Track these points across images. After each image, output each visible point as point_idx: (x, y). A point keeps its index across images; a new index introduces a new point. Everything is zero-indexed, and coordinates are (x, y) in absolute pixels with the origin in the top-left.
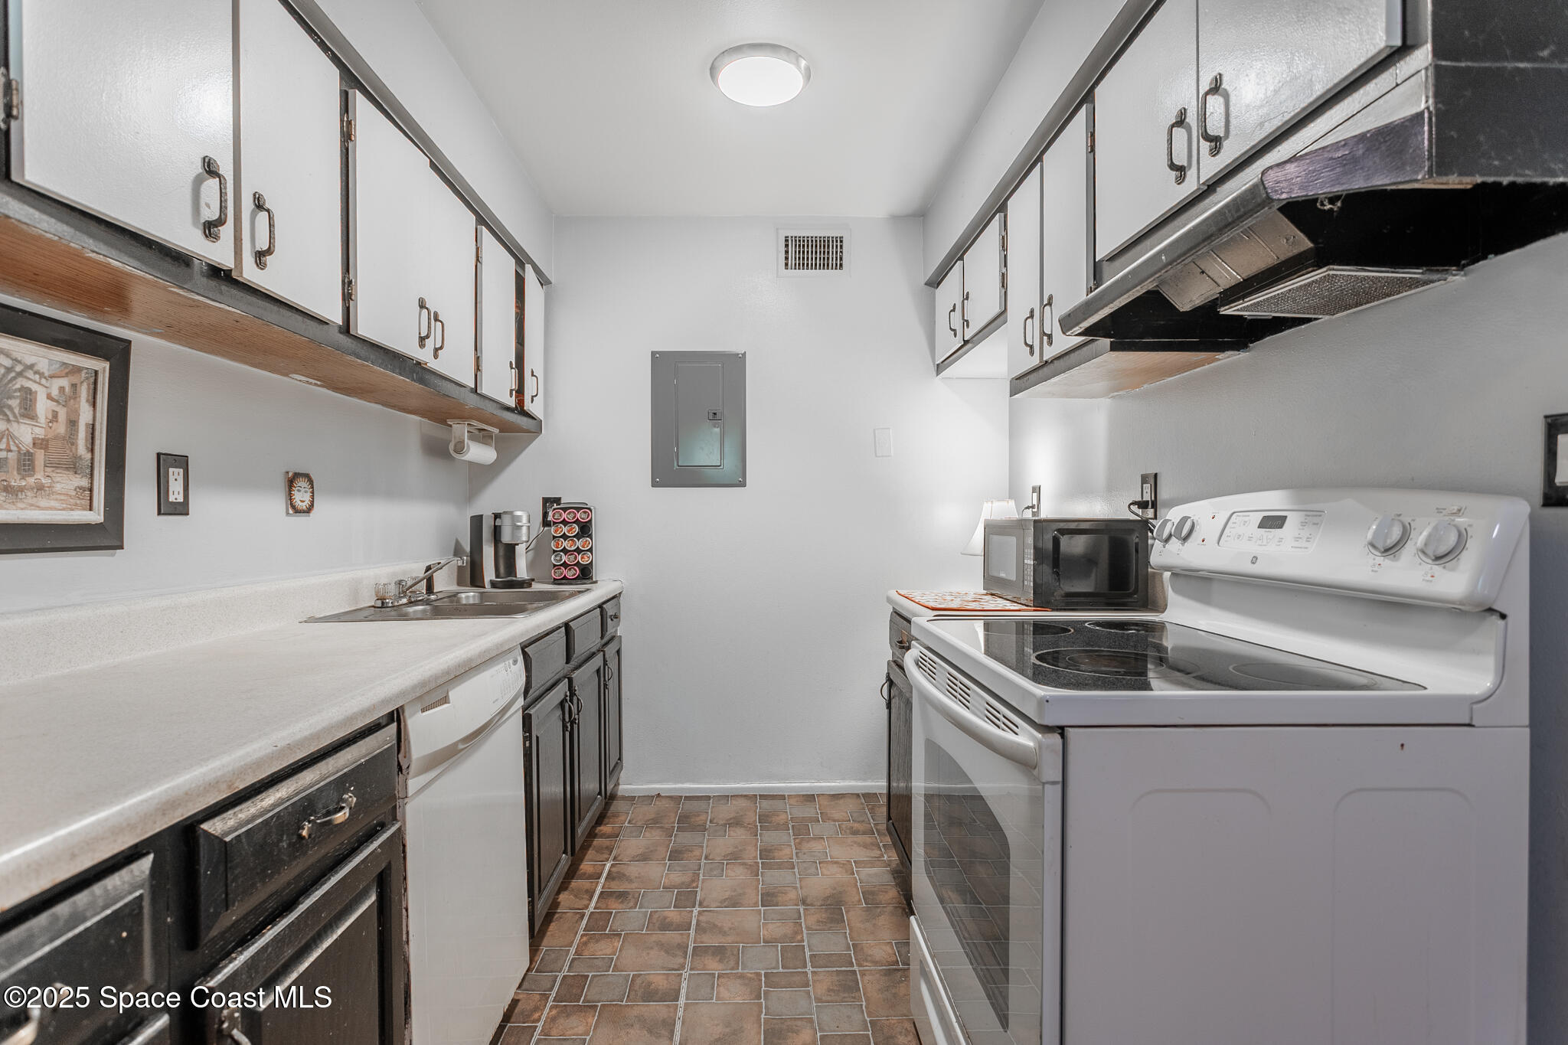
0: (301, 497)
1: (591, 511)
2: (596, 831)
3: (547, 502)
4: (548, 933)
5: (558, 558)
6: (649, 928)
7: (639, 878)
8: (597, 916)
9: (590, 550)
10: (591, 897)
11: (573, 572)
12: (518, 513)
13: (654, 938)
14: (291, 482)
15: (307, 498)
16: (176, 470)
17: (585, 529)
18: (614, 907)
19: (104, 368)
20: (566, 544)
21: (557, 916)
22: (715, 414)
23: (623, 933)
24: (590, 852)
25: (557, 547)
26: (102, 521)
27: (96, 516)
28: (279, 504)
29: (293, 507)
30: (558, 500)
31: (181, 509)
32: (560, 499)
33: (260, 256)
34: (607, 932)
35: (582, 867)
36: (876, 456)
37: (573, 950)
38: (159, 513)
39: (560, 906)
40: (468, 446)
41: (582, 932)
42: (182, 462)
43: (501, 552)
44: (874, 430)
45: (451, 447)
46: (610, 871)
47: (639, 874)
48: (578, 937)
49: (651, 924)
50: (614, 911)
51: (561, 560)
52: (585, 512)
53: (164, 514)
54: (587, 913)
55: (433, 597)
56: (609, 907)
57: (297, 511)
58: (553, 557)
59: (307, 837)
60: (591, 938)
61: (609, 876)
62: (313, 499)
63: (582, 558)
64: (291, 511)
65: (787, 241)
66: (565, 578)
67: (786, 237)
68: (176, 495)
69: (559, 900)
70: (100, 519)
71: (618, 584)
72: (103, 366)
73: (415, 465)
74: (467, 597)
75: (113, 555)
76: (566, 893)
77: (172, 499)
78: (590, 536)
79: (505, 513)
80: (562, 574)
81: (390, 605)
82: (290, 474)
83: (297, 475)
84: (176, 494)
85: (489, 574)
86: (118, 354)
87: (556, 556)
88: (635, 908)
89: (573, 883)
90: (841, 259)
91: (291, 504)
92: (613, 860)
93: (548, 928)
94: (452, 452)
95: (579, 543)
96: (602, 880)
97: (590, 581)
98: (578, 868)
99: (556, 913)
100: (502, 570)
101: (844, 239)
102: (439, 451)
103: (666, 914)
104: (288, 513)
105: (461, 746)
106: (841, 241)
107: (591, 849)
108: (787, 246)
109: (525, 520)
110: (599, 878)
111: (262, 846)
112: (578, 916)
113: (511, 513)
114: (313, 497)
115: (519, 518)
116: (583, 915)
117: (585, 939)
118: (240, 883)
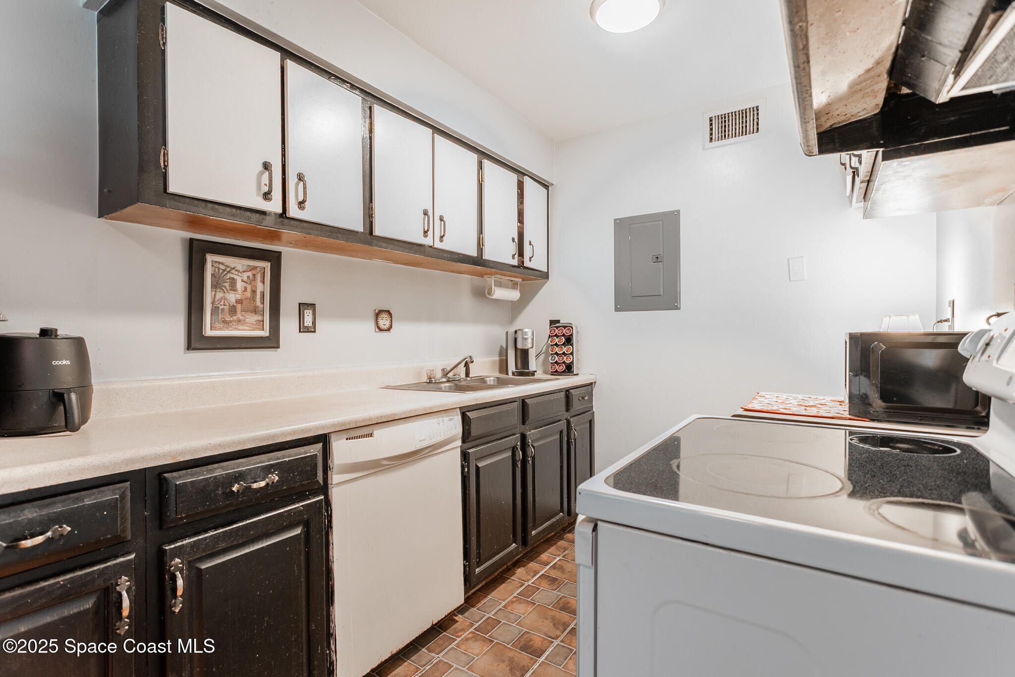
0: (384, 322)
1: (572, 328)
2: (565, 536)
3: (552, 322)
4: (498, 589)
5: (553, 359)
6: (554, 606)
7: (570, 572)
8: (530, 588)
9: (572, 354)
10: (535, 575)
11: (561, 367)
12: (526, 330)
13: (553, 613)
14: (378, 314)
15: (388, 323)
16: (308, 311)
17: (569, 340)
18: (543, 586)
19: (268, 266)
20: (557, 349)
21: (509, 580)
22: (657, 258)
23: (537, 603)
24: (553, 548)
25: (553, 352)
26: (268, 335)
27: (265, 333)
28: (372, 325)
29: (378, 328)
30: (558, 321)
31: (312, 330)
32: (559, 321)
33: (301, 204)
34: (529, 600)
35: (542, 556)
36: (790, 280)
37: (504, 603)
38: (300, 332)
39: (515, 576)
40: (494, 291)
41: (515, 595)
42: (312, 306)
43: (519, 355)
44: (788, 260)
45: (486, 292)
46: (556, 563)
47: (572, 570)
48: (512, 597)
49: (557, 604)
50: (542, 588)
51: (554, 360)
52: (569, 329)
53: (303, 332)
54: (526, 584)
55: (468, 379)
56: (541, 585)
57: (381, 330)
58: (550, 357)
59: (236, 491)
60: (518, 600)
61: (554, 567)
62: (392, 323)
63: (566, 359)
64: (377, 330)
65: (711, 120)
66: (556, 371)
67: (710, 118)
68: (308, 323)
69: (516, 572)
70: (268, 334)
71: (593, 377)
72: (267, 265)
73: (467, 302)
74: (490, 380)
75: (276, 351)
76: (523, 568)
77: (306, 325)
78: (572, 345)
79: (519, 330)
80: (555, 368)
81: (434, 382)
82: (377, 311)
83: (381, 312)
84: (308, 321)
85: (512, 367)
86: (275, 259)
87: (552, 357)
88: (555, 591)
89: (530, 564)
90: (758, 124)
91: (378, 327)
92: (562, 557)
93: (500, 586)
94: (487, 294)
95: (564, 349)
96: (548, 567)
97: (572, 374)
98: (540, 555)
99: (509, 578)
100: (519, 366)
101: (759, 108)
102: (482, 294)
103: (571, 601)
104: (376, 331)
105: (385, 463)
106: (758, 110)
107: (554, 546)
108: (711, 124)
109: (530, 334)
110: (546, 565)
111: (202, 490)
112: (520, 584)
113: (521, 330)
114: (391, 322)
115: (526, 333)
116: (523, 585)
117: (515, 599)
118: (185, 505)
